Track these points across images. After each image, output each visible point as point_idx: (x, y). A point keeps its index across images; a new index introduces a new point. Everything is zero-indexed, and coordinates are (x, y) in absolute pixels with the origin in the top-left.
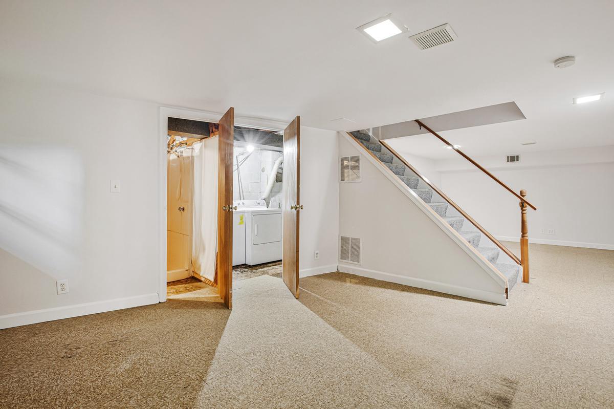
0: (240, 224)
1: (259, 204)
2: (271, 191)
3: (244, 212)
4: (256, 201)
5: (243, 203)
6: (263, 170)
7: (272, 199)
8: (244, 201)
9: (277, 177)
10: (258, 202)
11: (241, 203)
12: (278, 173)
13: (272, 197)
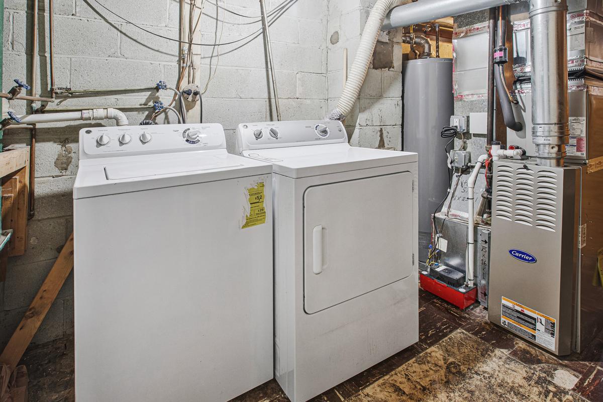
0: (250, 222)
1: (325, 132)
2: (361, 94)
3: (267, 171)
4: (317, 122)
5: (274, 133)
6: (334, 40)
7: (361, 118)
8: (276, 125)
9: (375, 54)
10: (322, 126)
11: (266, 133)
12: (378, 41)
13: (363, 110)
